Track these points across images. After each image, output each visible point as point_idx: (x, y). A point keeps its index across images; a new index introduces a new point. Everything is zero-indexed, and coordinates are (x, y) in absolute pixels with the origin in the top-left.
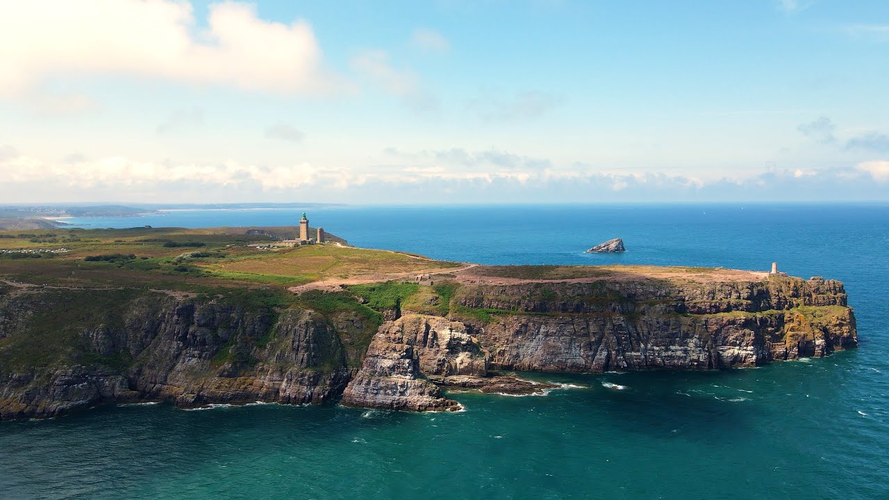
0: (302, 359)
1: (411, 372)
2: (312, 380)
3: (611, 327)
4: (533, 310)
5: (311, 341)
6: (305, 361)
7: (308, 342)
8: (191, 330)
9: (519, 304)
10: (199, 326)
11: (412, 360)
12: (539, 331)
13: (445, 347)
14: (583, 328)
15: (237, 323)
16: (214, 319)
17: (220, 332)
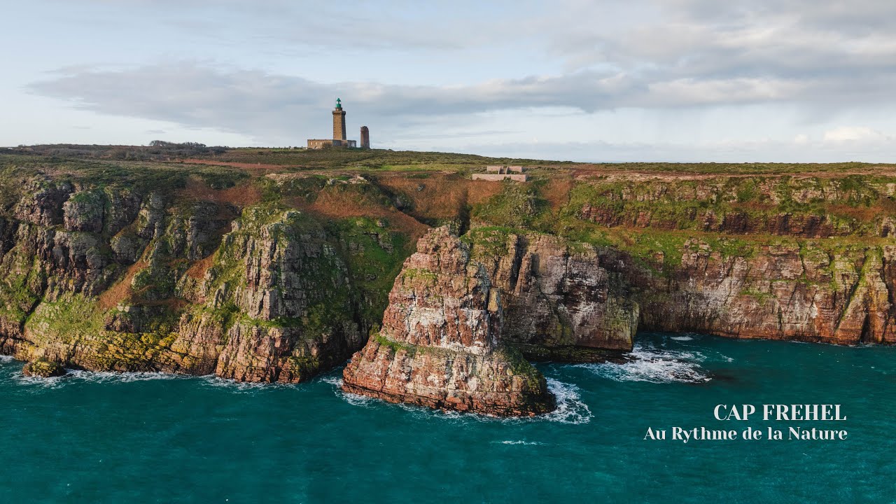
0: (262, 302)
1: (481, 338)
2: (278, 344)
3: (879, 265)
4: (721, 229)
5: (282, 267)
6: (267, 305)
7: (274, 267)
8: (59, 235)
9: (693, 217)
10: (74, 229)
11: (488, 312)
12: (731, 268)
13: (551, 290)
14: (822, 266)
15: (151, 227)
16: (104, 218)
17: (115, 243)
